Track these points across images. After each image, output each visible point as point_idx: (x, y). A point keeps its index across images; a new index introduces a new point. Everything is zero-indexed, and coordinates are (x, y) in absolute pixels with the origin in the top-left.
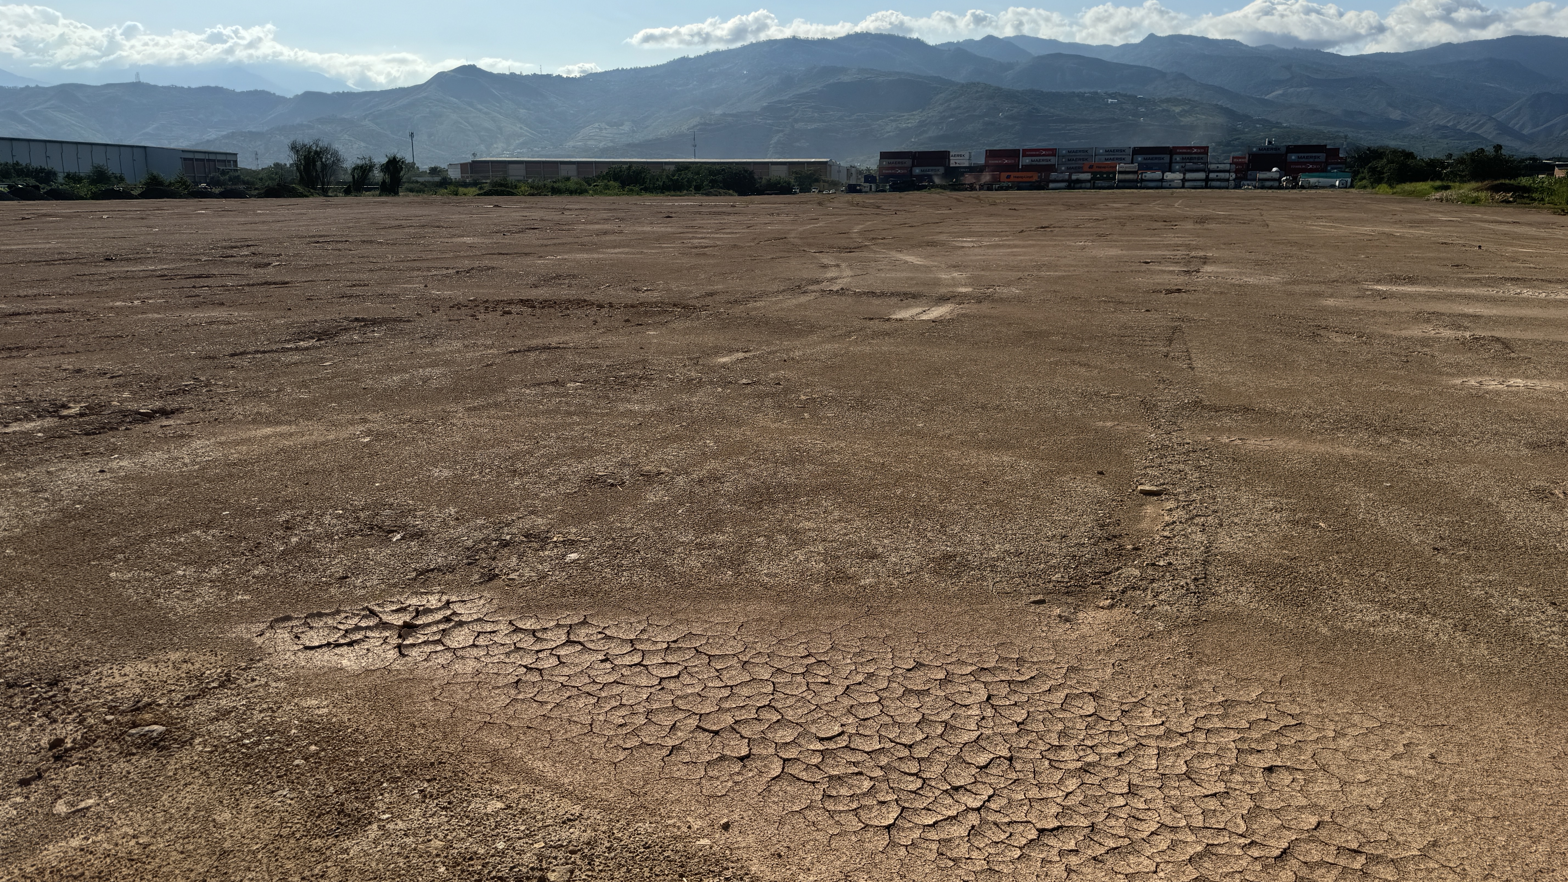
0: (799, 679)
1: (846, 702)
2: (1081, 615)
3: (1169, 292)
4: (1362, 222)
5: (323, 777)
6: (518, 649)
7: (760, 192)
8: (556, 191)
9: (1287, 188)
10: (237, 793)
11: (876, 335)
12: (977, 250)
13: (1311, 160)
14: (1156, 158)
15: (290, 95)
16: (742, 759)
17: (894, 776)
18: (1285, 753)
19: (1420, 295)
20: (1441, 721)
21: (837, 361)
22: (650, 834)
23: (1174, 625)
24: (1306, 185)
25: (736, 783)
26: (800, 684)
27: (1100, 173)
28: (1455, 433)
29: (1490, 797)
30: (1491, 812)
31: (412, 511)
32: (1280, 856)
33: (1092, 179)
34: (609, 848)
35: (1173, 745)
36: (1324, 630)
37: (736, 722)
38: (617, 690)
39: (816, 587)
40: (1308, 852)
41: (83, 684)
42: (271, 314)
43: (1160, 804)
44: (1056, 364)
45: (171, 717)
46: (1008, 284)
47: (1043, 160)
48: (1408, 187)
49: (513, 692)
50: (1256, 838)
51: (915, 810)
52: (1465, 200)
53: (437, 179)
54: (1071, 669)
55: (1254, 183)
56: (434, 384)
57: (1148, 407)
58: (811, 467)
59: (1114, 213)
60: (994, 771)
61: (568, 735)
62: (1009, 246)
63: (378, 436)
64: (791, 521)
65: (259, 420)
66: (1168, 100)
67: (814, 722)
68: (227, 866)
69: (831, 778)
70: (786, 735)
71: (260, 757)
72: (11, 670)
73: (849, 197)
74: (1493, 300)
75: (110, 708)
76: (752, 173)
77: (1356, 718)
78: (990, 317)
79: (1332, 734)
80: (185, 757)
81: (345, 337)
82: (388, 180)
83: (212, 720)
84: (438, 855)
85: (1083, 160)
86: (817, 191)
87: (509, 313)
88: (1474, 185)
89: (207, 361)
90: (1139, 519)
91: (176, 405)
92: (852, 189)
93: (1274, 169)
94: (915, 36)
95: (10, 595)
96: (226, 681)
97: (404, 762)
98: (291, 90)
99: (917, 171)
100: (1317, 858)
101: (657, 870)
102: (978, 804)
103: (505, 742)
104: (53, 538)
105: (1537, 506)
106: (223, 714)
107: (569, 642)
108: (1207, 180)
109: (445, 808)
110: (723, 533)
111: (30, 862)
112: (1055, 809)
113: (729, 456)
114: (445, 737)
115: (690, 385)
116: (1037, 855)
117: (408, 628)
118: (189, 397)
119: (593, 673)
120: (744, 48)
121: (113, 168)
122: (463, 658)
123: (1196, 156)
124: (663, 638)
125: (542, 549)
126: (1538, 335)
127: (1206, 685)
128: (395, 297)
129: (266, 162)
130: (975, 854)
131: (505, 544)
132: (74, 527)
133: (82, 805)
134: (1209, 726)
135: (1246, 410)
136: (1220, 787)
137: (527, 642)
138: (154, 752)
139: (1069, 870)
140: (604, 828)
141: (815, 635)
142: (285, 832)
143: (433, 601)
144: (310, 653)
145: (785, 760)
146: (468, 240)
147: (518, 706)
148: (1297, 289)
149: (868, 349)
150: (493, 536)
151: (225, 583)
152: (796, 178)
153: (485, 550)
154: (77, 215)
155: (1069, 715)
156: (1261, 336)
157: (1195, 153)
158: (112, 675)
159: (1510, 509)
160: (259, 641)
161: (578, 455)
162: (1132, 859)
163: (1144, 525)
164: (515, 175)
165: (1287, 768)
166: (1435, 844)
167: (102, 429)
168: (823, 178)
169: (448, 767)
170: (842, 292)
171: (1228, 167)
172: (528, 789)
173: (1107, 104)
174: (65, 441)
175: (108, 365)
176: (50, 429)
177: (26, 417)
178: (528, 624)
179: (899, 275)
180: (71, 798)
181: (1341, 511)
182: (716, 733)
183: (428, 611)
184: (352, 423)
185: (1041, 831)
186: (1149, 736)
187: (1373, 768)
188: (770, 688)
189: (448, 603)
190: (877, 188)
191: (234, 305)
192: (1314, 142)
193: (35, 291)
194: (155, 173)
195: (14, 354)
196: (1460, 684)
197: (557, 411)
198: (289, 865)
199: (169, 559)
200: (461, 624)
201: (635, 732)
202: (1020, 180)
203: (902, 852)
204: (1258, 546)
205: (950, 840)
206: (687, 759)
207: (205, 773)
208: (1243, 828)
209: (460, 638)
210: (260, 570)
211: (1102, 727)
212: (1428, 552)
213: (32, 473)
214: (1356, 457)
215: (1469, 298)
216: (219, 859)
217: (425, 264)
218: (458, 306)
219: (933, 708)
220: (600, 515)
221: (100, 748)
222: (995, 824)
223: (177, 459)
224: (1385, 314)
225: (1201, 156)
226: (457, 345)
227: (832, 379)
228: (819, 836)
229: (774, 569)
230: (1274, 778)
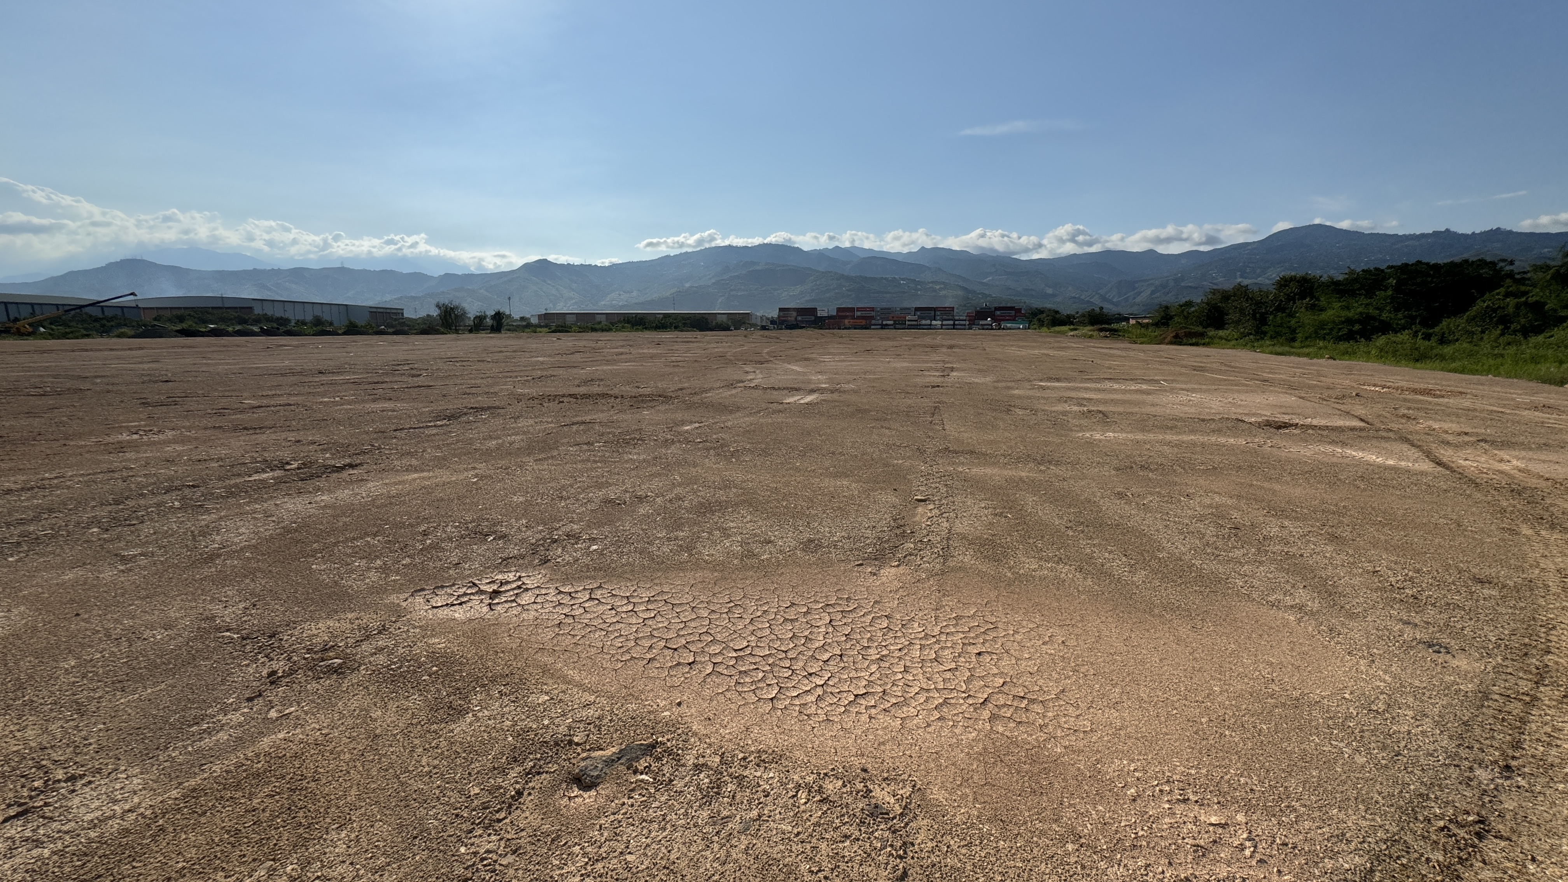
0: (724, 615)
1: (751, 628)
2: (882, 571)
3: (933, 387)
4: (1033, 348)
5: (440, 686)
6: (560, 604)
7: (711, 330)
8: (594, 330)
9: (995, 329)
10: (386, 699)
11: (775, 412)
12: (832, 363)
13: (1008, 314)
14: (927, 313)
15: (436, 275)
16: (690, 664)
17: (776, 669)
18: (987, 645)
19: (1062, 387)
20: (1068, 622)
21: (752, 427)
22: (635, 711)
23: (931, 574)
24: (1005, 328)
25: (686, 678)
26: (725, 619)
27: (898, 321)
28: (1078, 463)
29: (1092, 663)
30: (1092, 672)
31: (500, 523)
32: (983, 703)
33: (894, 324)
34: (610, 720)
35: (929, 643)
36: (1009, 574)
37: (687, 643)
38: (618, 626)
39: (735, 562)
40: (998, 699)
41: (291, 635)
42: (421, 405)
43: (921, 677)
44: (873, 428)
45: (347, 654)
46: (848, 382)
47: (867, 314)
48: (1057, 328)
49: (557, 629)
50: (971, 693)
51: (787, 688)
52: (1084, 336)
53: (524, 323)
54: (876, 602)
55: (978, 327)
56: (517, 446)
57: (921, 451)
58: (734, 490)
59: (905, 343)
60: (832, 663)
61: (589, 654)
62: (849, 361)
63: (481, 478)
64: (722, 523)
65: (410, 469)
67: (732, 640)
68: (377, 744)
69: (740, 672)
70: (716, 648)
71: (401, 676)
72: (245, 629)
73: (762, 332)
74: (1099, 390)
75: (308, 650)
76: (706, 319)
77: (1025, 623)
78: (838, 402)
79: (1012, 632)
80: (354, 678)
81: (464, 418)
82: (495, 324)
83: (372, 655)
84: (508, 730)
85: (889, 313)
86: (744, 329)
87: (563, 402)
88: (1089, 328)
89: (380, 434)
90: (914, 515)
91: (358, 462)
92: (764, 328)
93: (989, 319)
94: (796, 246)
95: (247, 581)
96: (382, 630)
97: (490, 674)
98: (437, 272)
99: (799, 318)
100: (1002, 703)
101: (638, 732)
102: (822, 682)
103: (551, 660)
104: (277, 545)
105: (1118, 502)
106: (380, 650)
107: (591, 599)
108: (954, 325)
109: (514, 702)
110: (683, 531)
111: (251, 749)
112: (864, 683)
113: (688, 485)
114: (516, 657)
115: (667, 443)
116: (854, 710)
117: (496, 593)
118: (367, 456)
119: (604, 617)
120: (701, 250)
121: (326, 317)
122: (528, 610)
123: (948, 312)
124: (646, 595)
125: (577, 543)
126: (1121, 409)
127: (947, 608)
128: (496, 393)
129: (422, 314)
130: (819, 712)
131: (555, 541)
132: (291, 538)
133: (287, 711)
134: (948, 631)
135: (972, 452)
136: (953, 665)
137: (566, 600)
138: (335, 676)
139: (870, 717)
140: (608, 709)
141: (735, 589)
142: (415, 721)
143: (511, 576)
144: (435, 610)
145: (714, 664)
146: (540, 359)
147: (560, 638)
148: (1000, 385)
149: (770, 421)
150: (548, 536)
151: (385, 570)
152: (732, 322)
153: (543, 545)
154: (303, 345)
155: (874, 628)
156: (980, 411)
157: (948, 310)
158: (310, 629)
159: (1105, 504)
160: (404, 604)
161: (600, 486)
162: (905, 709)
163: (917, 519)
164: (570, 320)
165: (988, 652)
166: (1063, 691)
167: (312, 477)
168: (747, 322)
169: (517, 676)
170: (756, 387)
171: (964, 318)
172: (564, 687)
173: (900, 284)
174: (288, 485)
175: (317, 438)
176: (278, 477)
177: (264, 471)
178: (567, 589)
179: (789, 377)
180: (280, 708)
181: (1019, 508)
182: (675, 649)
183: (508, 583)
184: (466, 470)
185: (856, 696)
186: (916, 638)
187: (1032, 650)
188: (707, 622)
189: (520, 577)
190: (777, 327)
191: (398, 399)
192: (1009, 305)
193: (273, 392)
194: (352, 320)
195: (258, 431)
196: (1078, 601)
197: (588, 460)
198: (416, 741)
199: (350, 556)
200: (527, 590)
201: (628, 651)
202: (855, 324)
203: (779, 713)
204: (976, 528)
205: (806, 704)
206: (658, 665)
207: (367, 688)
208: (964, 687)
209: (526, 599)
210: (407, 561)
211: (891, 634)
212: (1063, 529)
213: (266, 505)
214: (1027, 477)
215: (1086, 389)
216: (372, 741)
217: (515, 374)
218: (533, 398)
219: (800, 629)
220: (611, 522)
221: (300, 675)
222: (831, 693)
223: (357, 494)
224: (1044, 398)
225: (950, 312)
226: (531, 422)
227: (749, 438)
228: (733, 706)
229: (712, 552)
230: (981, 658)
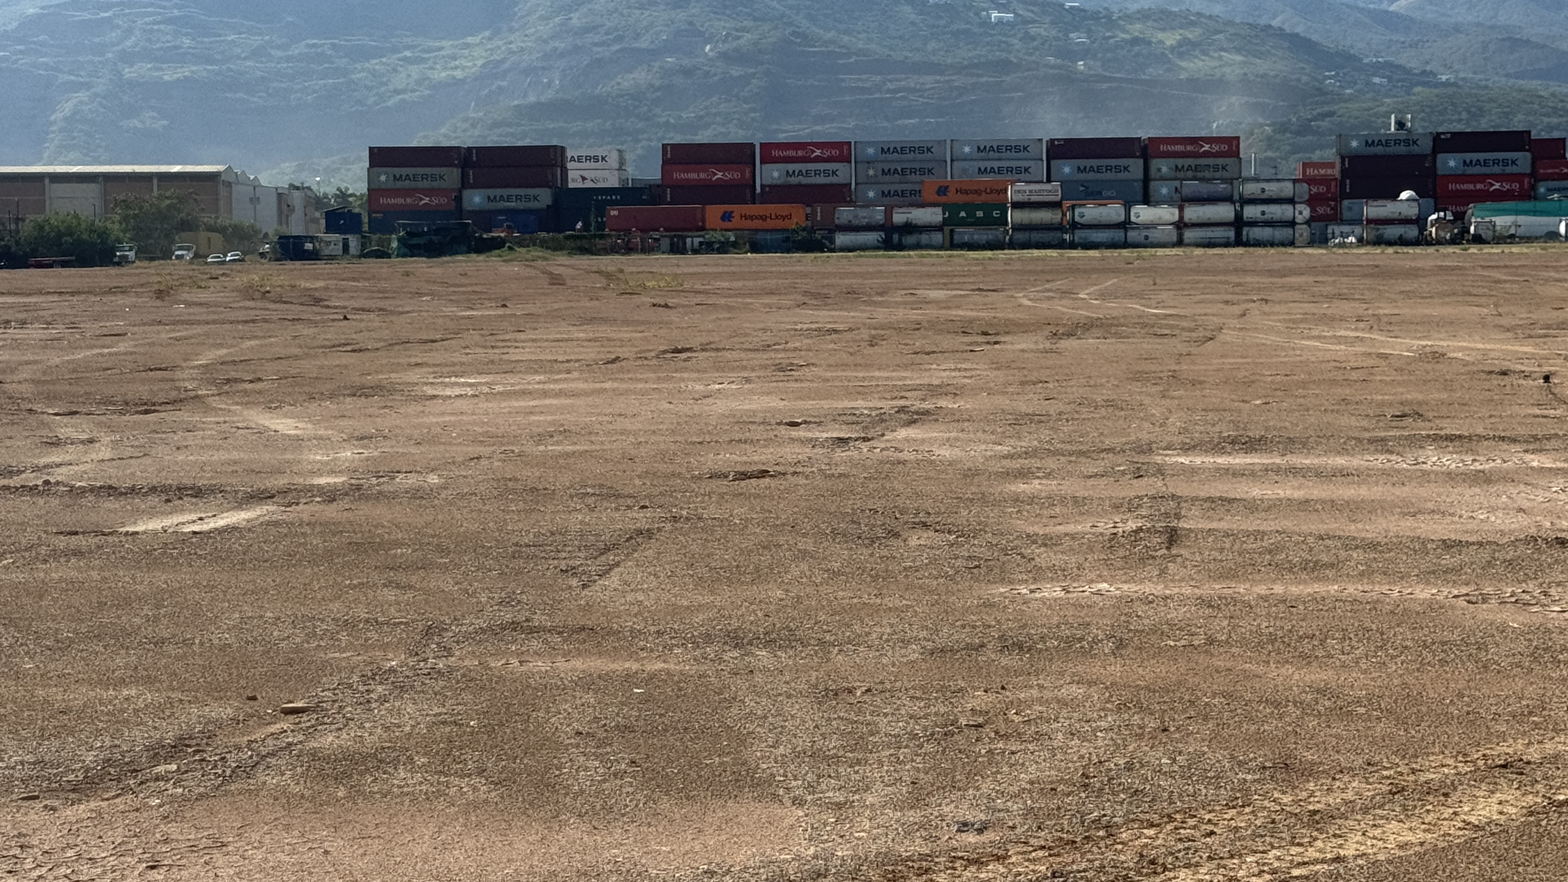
9: (1439, 242)
13: (1497, 170)
14: (1109, 168)
24: (1486, 234)
27: (965, 206)
33: (945, 222)
47: (817, 173)
55: (1358, 230)
66: (1144, 15)
73: (282, 273)
85: (922, 171)
86: (190, 256)
92: (291, 250)
93: (1405, 195)
99: (475, 199)
108: (1239, 223)
123: (1210, 161)
152: (125, 219)
157: (1207, 154)
168: (207, 218)
171: (1287, 189)
173: (986, 23)
190: (363, 246)
202: (757, 224)
225: (1220, 161)
